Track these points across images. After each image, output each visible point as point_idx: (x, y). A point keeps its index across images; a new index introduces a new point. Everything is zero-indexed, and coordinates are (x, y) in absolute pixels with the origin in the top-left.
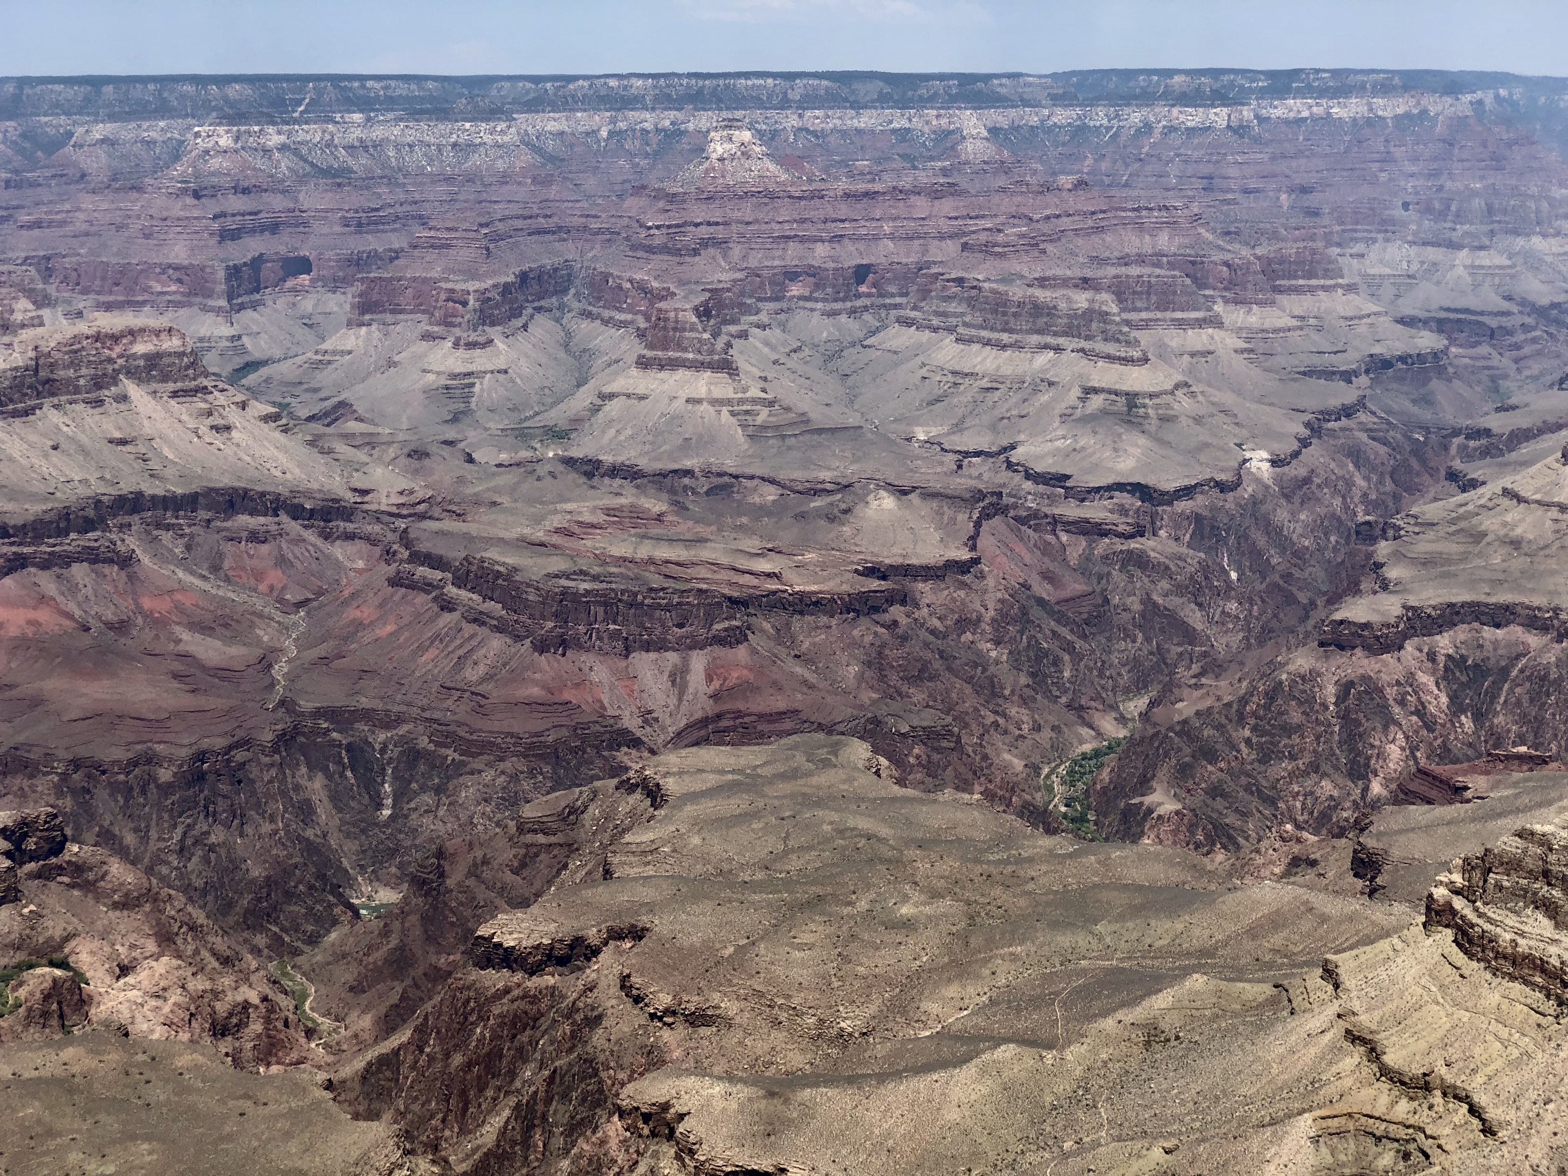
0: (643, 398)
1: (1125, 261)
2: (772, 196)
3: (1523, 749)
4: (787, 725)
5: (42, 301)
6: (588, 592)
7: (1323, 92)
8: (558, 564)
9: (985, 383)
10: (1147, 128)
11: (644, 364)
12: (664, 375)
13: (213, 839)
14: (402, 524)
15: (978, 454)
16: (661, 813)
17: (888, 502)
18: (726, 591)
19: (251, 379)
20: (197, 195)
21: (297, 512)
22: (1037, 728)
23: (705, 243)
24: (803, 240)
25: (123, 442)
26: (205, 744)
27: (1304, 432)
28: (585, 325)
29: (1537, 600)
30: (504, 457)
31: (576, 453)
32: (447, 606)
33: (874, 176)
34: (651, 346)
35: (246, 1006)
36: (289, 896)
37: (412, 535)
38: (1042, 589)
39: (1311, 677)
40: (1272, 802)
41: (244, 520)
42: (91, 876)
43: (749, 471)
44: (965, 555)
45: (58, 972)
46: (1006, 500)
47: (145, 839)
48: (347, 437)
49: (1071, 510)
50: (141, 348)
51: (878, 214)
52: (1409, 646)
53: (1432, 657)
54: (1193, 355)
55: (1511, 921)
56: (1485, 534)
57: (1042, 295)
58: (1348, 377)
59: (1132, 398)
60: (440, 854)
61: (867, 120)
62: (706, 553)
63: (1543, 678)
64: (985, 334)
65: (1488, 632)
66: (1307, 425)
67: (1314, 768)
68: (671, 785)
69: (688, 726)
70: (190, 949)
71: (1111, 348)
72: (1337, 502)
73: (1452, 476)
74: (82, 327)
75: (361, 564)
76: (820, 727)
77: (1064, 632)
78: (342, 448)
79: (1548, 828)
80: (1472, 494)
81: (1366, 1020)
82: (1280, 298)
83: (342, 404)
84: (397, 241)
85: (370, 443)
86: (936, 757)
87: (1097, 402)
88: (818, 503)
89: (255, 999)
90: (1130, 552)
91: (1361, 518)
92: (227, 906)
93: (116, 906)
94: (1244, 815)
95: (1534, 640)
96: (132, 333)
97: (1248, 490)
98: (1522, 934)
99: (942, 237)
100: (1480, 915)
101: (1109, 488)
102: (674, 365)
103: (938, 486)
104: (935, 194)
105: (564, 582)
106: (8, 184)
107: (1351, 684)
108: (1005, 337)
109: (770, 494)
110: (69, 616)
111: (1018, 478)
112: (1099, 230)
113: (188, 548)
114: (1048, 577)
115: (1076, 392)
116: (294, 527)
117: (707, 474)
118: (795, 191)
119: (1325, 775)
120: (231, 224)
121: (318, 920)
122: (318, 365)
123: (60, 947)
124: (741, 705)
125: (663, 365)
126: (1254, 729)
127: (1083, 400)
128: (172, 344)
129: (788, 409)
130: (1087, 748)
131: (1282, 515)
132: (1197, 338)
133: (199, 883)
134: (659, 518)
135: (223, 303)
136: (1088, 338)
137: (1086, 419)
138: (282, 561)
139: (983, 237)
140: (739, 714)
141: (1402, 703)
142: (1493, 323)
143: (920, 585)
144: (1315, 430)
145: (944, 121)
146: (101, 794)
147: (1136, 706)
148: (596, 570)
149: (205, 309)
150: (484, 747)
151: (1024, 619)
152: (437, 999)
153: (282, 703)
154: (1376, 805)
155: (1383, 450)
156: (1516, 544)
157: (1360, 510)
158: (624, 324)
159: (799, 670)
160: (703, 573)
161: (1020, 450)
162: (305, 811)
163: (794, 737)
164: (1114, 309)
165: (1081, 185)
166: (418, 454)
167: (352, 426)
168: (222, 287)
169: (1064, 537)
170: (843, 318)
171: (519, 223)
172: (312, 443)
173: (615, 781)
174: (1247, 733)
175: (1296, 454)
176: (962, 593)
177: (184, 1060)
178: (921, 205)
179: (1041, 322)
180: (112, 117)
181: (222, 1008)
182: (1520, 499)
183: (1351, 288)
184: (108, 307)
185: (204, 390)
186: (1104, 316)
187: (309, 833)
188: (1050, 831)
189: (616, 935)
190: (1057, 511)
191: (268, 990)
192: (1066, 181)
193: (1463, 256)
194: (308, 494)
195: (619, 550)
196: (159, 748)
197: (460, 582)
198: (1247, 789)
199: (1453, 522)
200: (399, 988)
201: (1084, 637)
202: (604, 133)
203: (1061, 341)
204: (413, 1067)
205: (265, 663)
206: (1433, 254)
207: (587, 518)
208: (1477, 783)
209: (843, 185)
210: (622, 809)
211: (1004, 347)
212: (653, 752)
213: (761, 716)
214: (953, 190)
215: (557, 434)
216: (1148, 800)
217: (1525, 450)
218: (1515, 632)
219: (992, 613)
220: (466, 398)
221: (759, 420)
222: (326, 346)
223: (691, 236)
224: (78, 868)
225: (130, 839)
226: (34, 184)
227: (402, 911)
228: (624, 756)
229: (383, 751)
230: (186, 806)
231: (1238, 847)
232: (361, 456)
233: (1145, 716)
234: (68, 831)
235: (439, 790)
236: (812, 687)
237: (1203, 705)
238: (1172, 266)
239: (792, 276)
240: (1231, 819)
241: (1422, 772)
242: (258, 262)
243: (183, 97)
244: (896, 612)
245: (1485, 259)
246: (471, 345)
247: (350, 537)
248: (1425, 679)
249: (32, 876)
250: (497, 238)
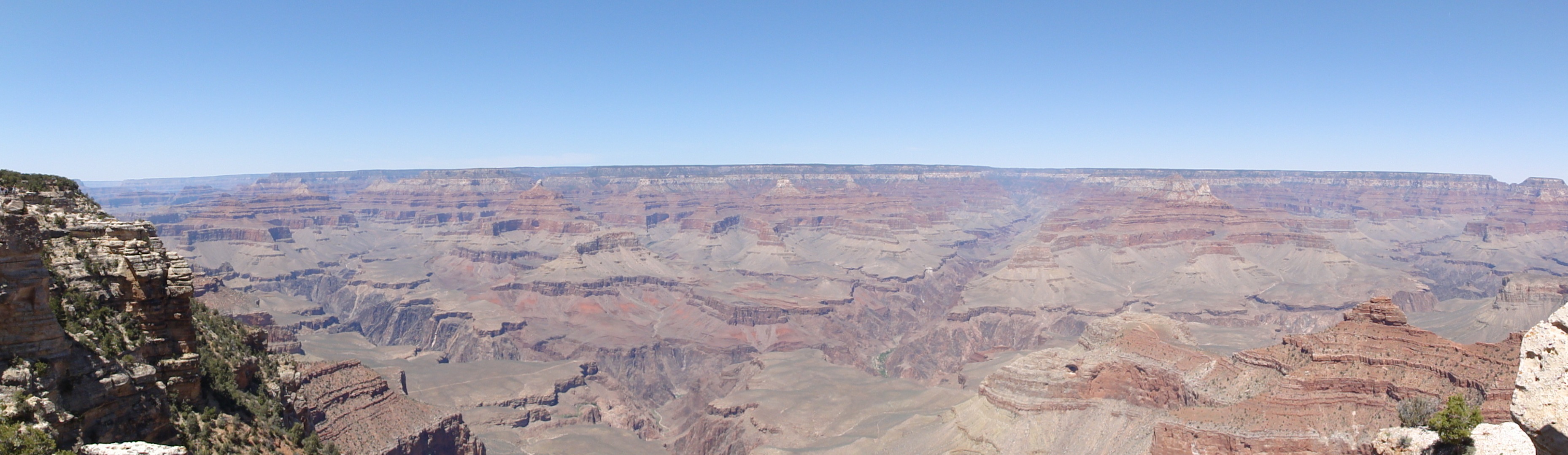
0: (759, 253)
1: (892, 216)
2: (796, 198)
3: (1002, 345)
4: (799, 346)
5: (600, 224)
6: (743, 308)
7: (942, 171)
8: (735, 299)
9: (854, 249)
10: (897, 180)
11: (759, 244)
12: (765, 247)
13: (636, 373)
14: (691, 287)
15: (853, 269)
16: (763, 371)
17: (828, 283)
18: (782, 308)
19: (651, 246)
20: (640, 197)
21: (662, 283)
22: (870, 346)
23: (777, 210)
24: (804, 210)
25: (618, 262)
26: (635, 346)
27: (941, 262)
28: (743, 233)
29: (1003, 305)
30: (720, 269)
31: (740, 268)
32: (703, 311)
33: (824, 192)
34: (761, 239)
35: (643, 421)
36: (656, 391)
37: (694, 290)
38: (871, 307)
39: (945, 329)
40: (936, 364)
41: (648, 285)
42: (603, 380)
43: (788, 274)
44: (850, 298)
45: (593, 406)
46: (860, 282)
47: (618, 370)
48: (676, 263)
49: (879, 284)
50: (624, 237)
51: (824, 202)
52: (971, 319)
53: (977, 322)
54: (911, 241)
55: (1001, 393)
56: (989, 288)
57: (870, 225)
58: (952, 247)
59: (894, 253)
60: (699, 381)
61: (821, 177)
62: (776, 297)
63: (1006, 326)
64: (854, 236)
65: (992, 315)
66: (942, 260)
67: (947, 354)
68: (765, 363)
69: (771, 346)
70: (629, 403)
71: (889, 240)
72: (950, 280)
73: (980, 273)
74: (610, 232)
75: (679, 298)
76: (809, 346)
77: (877, 318)
78: (675, 266)
79: (1010, 366)
80: (985, 277)
81: (963, 424)
82: (933, 226)
83: (676, 254)
84: (692, 209)
85: (682, 264)
86: (842, 355)
87: (885, 254)
88: (808, 283)
89: (645, 419)
90: (895, 296)
91: (957, 285)
92: (639, 393)
93: (610, 389)
94: (928, 368)
95: (1003, 316)
96: (622, 234)
97: (926, 278)
98: (1004, 396)
99: (842, 209)
100: (993, 391)
101: (889, 279)
102: (768, 244)
103: (841, 278)
104: (841, 197)
105: (736, 305)
106: (593, 194)
107: (956, 330)
108: (860, 237)
109: (795, 281)
110: (602, 308)
111: (864, 276)
112: (884, 207)
113: (633, 292)
114: (872, 303)
115: (879, 252)
116: (661, 287)
117: (777, 275)
118: (802, 196)
119: (950, 356)
120: (649, 205)
121: (664, 398)
122: (669, 243)
123: (594, 399)
124: (786, 341)
125: (765, 244)
126: (930, 344)
127: (881, 254)
128: (631, 237)
129: (799, 257)
130: (885, 351)
131: (936, 285)
132: (914, 236)
133: (632, 385)
134: (763, 287)
135: (645, 226)
136: (882, 237)
137: (882, 259)
138: (658, 296)
139: (853, 209)
140: (785, 343)
141: (970, 335)
142: (988, 232)
143: (837, 306)
144: (944, 261)
145: (842, 178)
146: (607, 357)
147: (898, 339)
148: (744, 301)
149: (641, 227)
150: (710, 351)
151: (866, 313)
152: (697, 422)
153: (656, 336)
154: (964, 363)
155: (962, 266)
156: (997, 290)
157: (957, 282)
158: (754, 233)
159: (803, 330)
160: (775, 302)
161: (864, 268)
162: (661, 367)
163: (802, 350)
164: (889, 229)
165: (878, 195)
166: (696, 268)
167: (678, 260)
168: (645, 222)
169: (877, 292)
170: (815, 231)
171: (726, 205)
172: (667, 264)
173: (749, 362)
174: (928, 345)
175: (939, 268)
176: (849, 308)
177: (626, 435)
178: (836, 200)
179: (869, 232)
180: (620, 176)
181: (637, 421)
182: (998, 279)
183: (952, 223)
184: (616, 226)
185: (639, 249)
186: (886, 231)
187: (662, 373)
188: (875, 375)
189: (748, 406)
190: (875, 285)
191: (649, 417)
192: (875, 194)
193: (980, 214)
194: (666, 279)
195: (751, 296)
196: (623, 346)
197: (708, 303)
198: (929, 361)
199: (981, 285)
200: (686, 419)
201: (883, 320)
202: (749, 180)
203: (875, 237)
204: (689, 442)
205: (652, 325)
206: (973, 214)
207: (743, 287)
208: (990, 356)
209: (815, 194)
210: (751, 370)
211: (859, 239)
212: (760, 353)
213: (792, 343)
214: (845, 196)
215: (737, 263)
216: (902, 365)
217: (998, 265)
218: (997, 314)
219: (857, 314)
220: (710, 253)
221: (791, 260)
222: (672, 238)
223: (773, 208)
224: (601, 378)
225: (614, 371)
226: (600, 194)
227: (687, 397)
228: (752, 354)
229: (684, 350)
230: (630, 363)
231: (927, 377)
232: (680, 268)
233: (900, 342)
234: (599, 367)
235: (699, 363)
236: (806, 335)
237: (916, 338)
238: (904, 217)
239: (800, 220)
240: (925, 369)
241: (976, 354)
242: (656, 215)
243: (638, 171)
244: (830, 313)
245: (985, 215)
246: (711, 238)
247: (677, 290)
248: (975, 328)
249: (590, 379)
250: (719, 209)
